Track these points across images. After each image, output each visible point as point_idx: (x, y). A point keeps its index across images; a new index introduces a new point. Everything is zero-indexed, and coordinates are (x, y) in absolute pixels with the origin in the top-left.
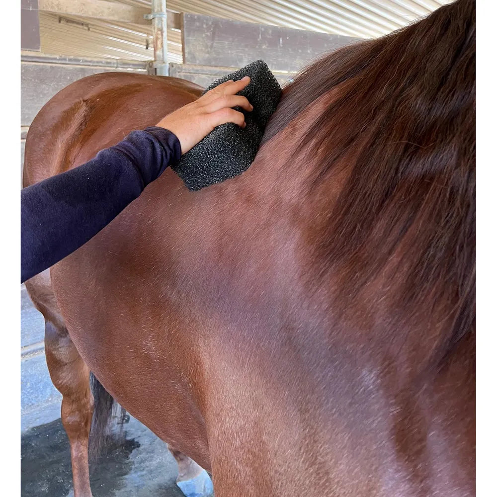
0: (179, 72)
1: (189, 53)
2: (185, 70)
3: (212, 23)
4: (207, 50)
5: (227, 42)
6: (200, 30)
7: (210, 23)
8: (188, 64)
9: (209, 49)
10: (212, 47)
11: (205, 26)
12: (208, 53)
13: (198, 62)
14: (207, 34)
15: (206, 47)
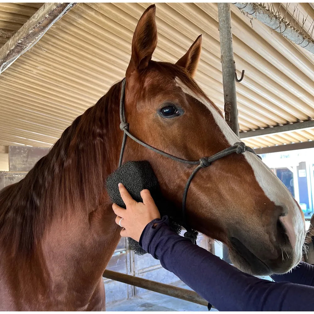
0: (5, 175)
1: (12, 165)
2: (9, 174)
3: (27, 150)
4: (23, 163)
5: (36, 159)
6: (19, 153)
7: (26, 150)
8: (11, 171)
9: (25, 163)
10: (27, 161)
11: (22, 151)
12: (24, 164)
13: (18, 169)
14: (24, 155)
15: (23, 161)
